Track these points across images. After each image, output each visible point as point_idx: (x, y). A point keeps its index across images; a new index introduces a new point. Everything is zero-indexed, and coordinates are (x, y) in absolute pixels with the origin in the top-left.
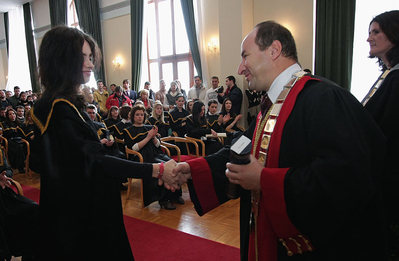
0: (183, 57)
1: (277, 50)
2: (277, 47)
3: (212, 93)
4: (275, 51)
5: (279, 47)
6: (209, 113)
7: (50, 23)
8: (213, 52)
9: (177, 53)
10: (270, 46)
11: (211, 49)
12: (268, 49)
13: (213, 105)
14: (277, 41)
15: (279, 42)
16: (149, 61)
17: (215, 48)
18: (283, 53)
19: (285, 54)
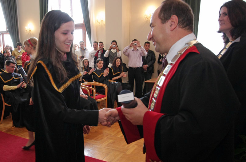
1: (175, 22)
2: (174, 20)
3: (94, 53)
4: (173, 23)
5: (176, 20)
6: (98, 68)
8: (101, 23)
10: (169, 20)
11: (99, 21)
12: (167, 22)
13: (100, 61)
14: (174, 16)
15: (176, 16)
17: (102, 21)
18: (180, 25)
19: (181, 25)
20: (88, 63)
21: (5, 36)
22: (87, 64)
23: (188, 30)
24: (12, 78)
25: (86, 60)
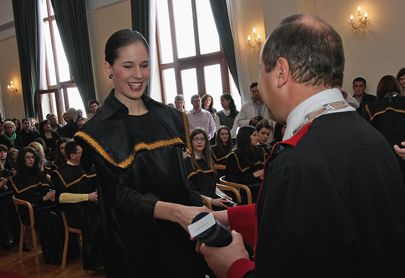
0: (210, 59)
7: (13, 19)
9: (202, 53)
11: (254, 44)
13: (264, 129)
14: (281, 59)
16: (162, 67)
17: (260, 43)
18: (294, 76)
19: (297, 78)
20: (228, 136)
21: (69, 90)
22: (225, 138)
23: (314, 85)
24: (82, 177)
25: (223, 130)
